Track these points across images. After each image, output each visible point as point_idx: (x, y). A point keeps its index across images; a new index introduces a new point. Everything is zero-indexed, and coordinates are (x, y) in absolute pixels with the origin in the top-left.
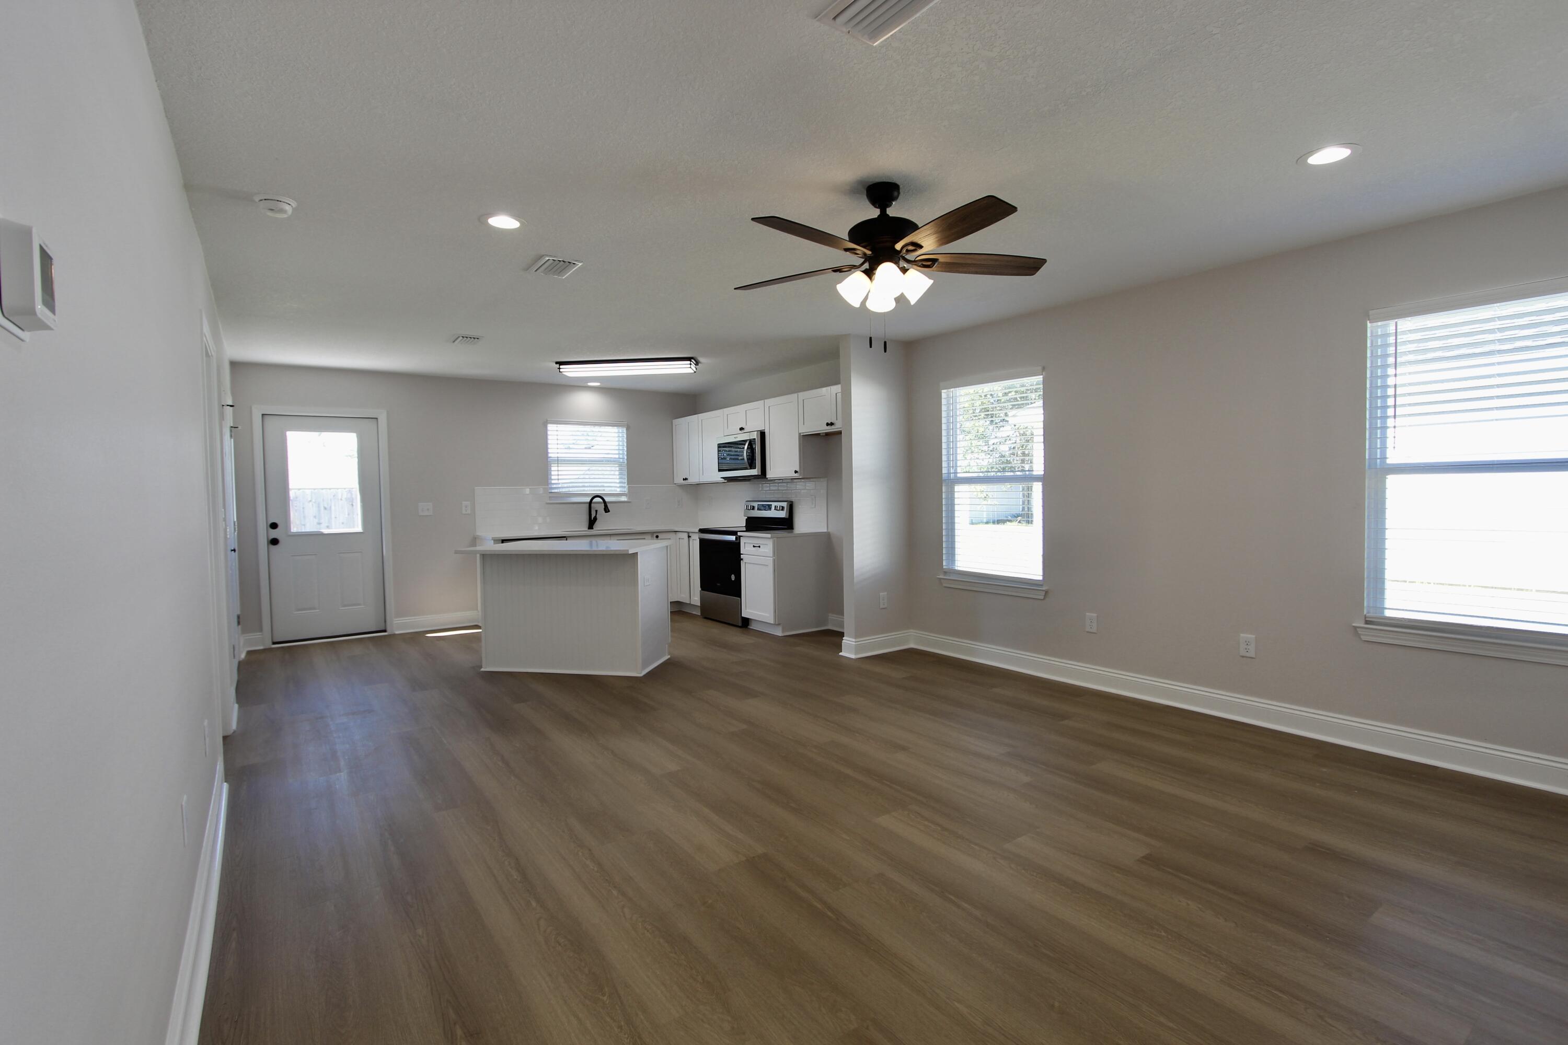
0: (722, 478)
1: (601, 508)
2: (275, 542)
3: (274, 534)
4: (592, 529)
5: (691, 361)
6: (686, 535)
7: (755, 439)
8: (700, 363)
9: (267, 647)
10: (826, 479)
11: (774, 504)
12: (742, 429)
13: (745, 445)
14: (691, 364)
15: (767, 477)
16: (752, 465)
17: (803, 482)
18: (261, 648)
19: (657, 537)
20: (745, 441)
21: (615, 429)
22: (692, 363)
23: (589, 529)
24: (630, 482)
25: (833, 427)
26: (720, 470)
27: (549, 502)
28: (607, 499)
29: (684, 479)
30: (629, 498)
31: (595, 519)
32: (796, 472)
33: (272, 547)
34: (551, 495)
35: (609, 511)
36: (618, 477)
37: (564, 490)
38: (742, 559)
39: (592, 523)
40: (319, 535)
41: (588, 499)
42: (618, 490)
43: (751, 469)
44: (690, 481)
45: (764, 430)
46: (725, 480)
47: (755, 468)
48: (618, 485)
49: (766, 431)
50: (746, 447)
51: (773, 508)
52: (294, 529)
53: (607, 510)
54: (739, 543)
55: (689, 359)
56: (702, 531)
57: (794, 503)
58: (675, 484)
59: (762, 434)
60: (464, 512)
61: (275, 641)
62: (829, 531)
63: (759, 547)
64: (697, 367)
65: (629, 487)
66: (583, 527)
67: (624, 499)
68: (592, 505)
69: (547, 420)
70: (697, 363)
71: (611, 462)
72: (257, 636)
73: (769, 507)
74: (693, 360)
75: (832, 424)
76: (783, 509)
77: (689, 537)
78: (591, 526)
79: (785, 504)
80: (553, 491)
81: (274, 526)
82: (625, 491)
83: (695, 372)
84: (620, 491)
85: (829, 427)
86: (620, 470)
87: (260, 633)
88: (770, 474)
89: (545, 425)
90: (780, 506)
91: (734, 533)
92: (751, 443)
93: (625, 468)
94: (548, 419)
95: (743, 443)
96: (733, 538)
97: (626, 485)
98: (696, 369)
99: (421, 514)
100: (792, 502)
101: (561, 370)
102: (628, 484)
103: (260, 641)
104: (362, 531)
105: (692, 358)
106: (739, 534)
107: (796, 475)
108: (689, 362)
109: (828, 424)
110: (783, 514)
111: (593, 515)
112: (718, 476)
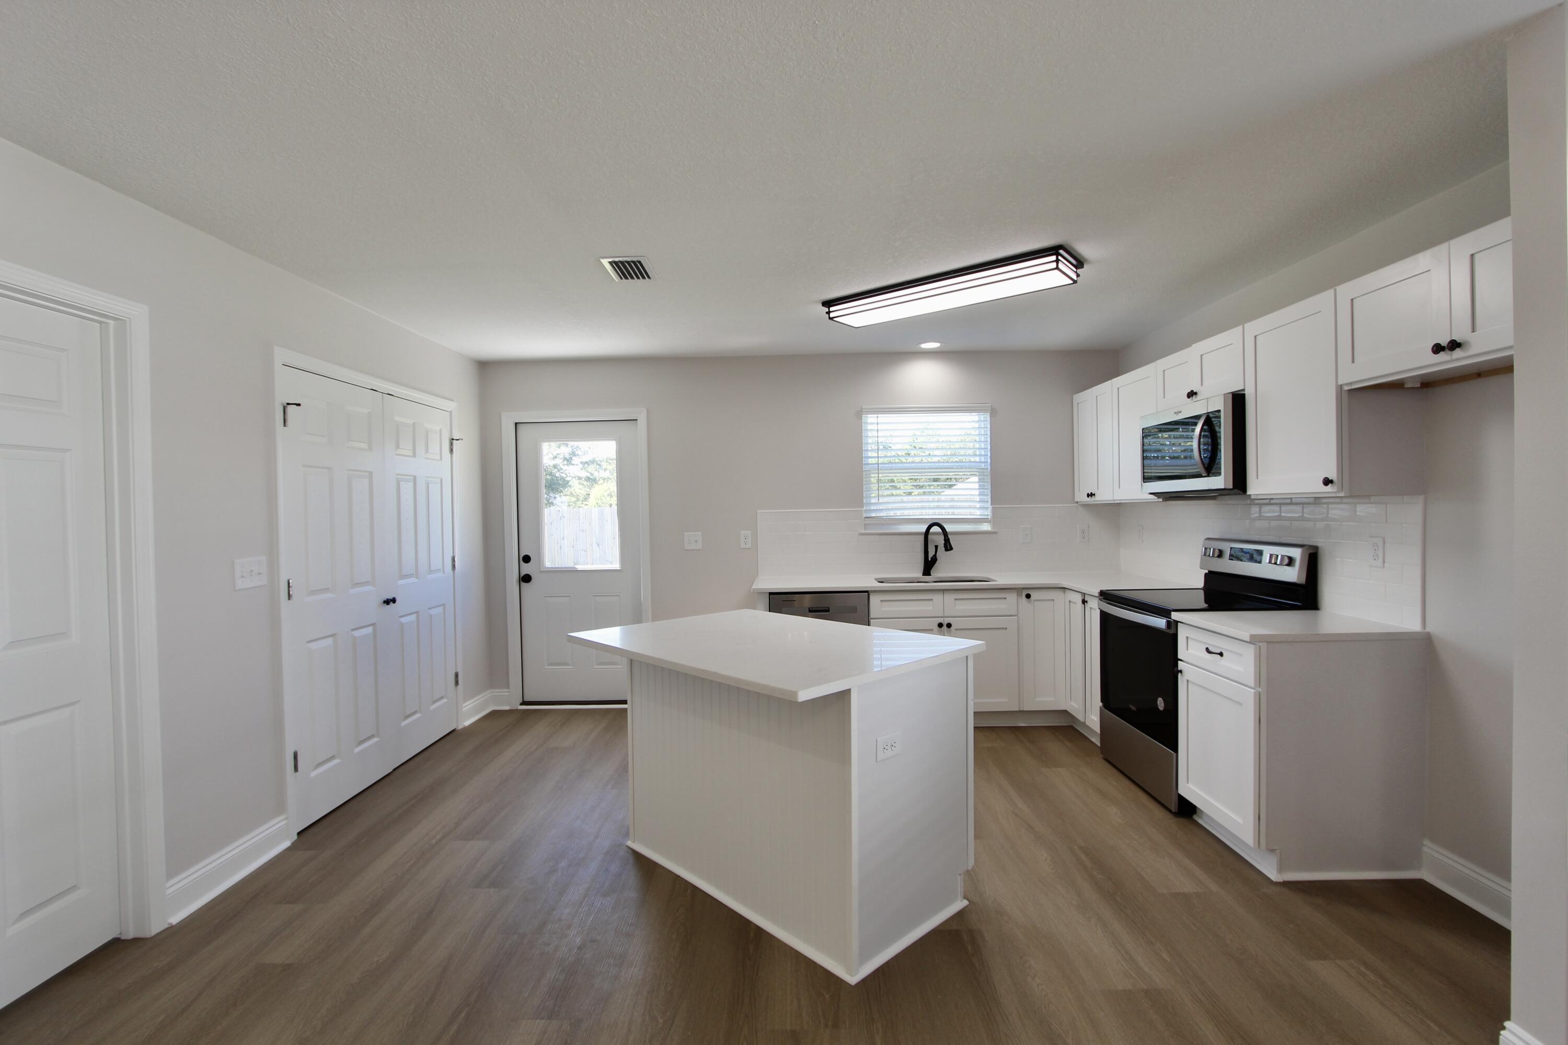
0: (1151, 494)
1: (941, 541)
2: (526, 579)
3: (526, 569)
4: (929, 575)
5: (1058, 254)
6: (1079, 598)
7: (1219, 411)
8: (1086, 260)
9: (514, 708)
10: (1422, 497)
11: (1268, 551)
12: (1191, 394)
13: (1196, 424)
14: (1057, 261)
15: (1248, 493)
16: (1211, 467)
17: (1347, 503)
18: (507, 708)
19: (1028, 596)
20: (1198, 417)
21: (974, 417)
22: (1060, 258)
23: (923, 575)
24: (995, 499)
25: (1458, 353)
26: (1146, 479)
27: (863, 531)
28: (949, 528)
29: (1088, 495)
30: (993, 527)
31: (934, 559)
32: (1327, 482)
33: (523, 584)
34: (867, 521)
35: (951, 549)
36: (977, 492)
37: (892, 513)
38: (1181, 671)
39: (929, 565)
40: (573, 572)
41: (923, 528)
42: (978, 512)
43: (1208, 476)
44: (1099, 498)
45: (1244, 390)
46: (1159, 498)
47: (1219, 474)
48: (978, 505)
49: (1246, 392)
50: (1198, 429)
51: (1266, 558)
52: (548, 564)
53: (948, 547)
54: (1175, 637)
55: (1053, 250)
56: (1106, 596)
57: (1321, 552)
58: (1077, 502)
59: (1238, 401)
60: (743, 546)
61: (526, 699)
62: (1428, 630)
63: (1221, 654)
64: (1079, 271)
65: (993, 508)
66: (919, 574)
67: (986, 527)
68: (929, 536)
69: (862, 409)
70: (1079, 263)
71: (966, 468)
72: (504, 692)
73: (1255, 557)
74: (1061, 252)
75: (1454, 345)
76: (1291, 562)
77: (1084, 602)
78: (927, 571)
79: (1296, 553)
80: (873, 515)
81: (527, 559)
82: (988, 515)
83: (1075, 282)
84: (980, 515)
85: (1443, 356)
86: (980, 480)
87: (507, 690)
88: (1255, 487)
89: (859, 415)
90: (1283, 556)
91: (1164, 612)
92: (1210, 422)
93: (988, 479)
94: (864, 407)
95: (1189, 423)
96: (1160, 623)
97: (989, 505)
98: (1078, 276)
99: (687, 547)
100: (1316, 548)
101: (832, 315)
102: (992, 504)
103: (508, 700)
104: (620, 569)
105: (1061, 247)
106: (1175, 616)
107: (1329, 488)
108: (1054, 258)
109: (1437, 349)
110: (1292, 575)
111: (931, 555)
112: (1143, 492)
